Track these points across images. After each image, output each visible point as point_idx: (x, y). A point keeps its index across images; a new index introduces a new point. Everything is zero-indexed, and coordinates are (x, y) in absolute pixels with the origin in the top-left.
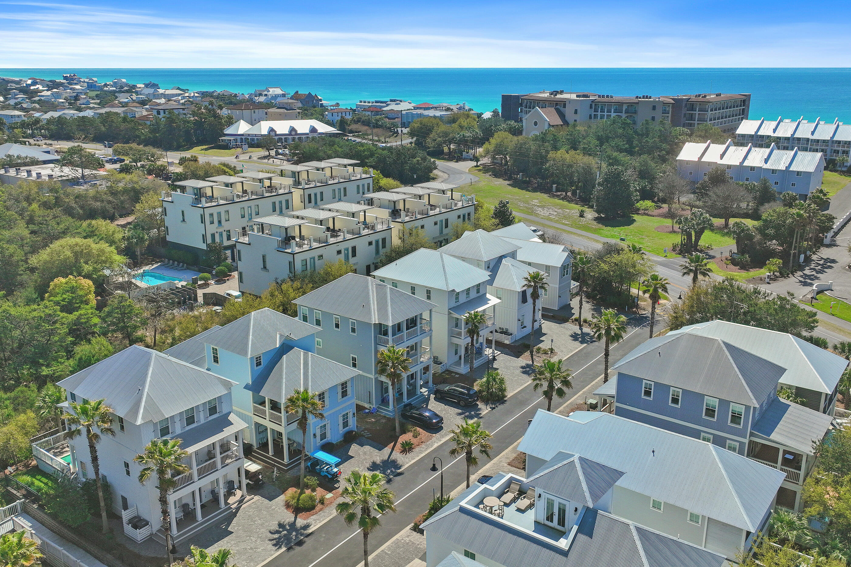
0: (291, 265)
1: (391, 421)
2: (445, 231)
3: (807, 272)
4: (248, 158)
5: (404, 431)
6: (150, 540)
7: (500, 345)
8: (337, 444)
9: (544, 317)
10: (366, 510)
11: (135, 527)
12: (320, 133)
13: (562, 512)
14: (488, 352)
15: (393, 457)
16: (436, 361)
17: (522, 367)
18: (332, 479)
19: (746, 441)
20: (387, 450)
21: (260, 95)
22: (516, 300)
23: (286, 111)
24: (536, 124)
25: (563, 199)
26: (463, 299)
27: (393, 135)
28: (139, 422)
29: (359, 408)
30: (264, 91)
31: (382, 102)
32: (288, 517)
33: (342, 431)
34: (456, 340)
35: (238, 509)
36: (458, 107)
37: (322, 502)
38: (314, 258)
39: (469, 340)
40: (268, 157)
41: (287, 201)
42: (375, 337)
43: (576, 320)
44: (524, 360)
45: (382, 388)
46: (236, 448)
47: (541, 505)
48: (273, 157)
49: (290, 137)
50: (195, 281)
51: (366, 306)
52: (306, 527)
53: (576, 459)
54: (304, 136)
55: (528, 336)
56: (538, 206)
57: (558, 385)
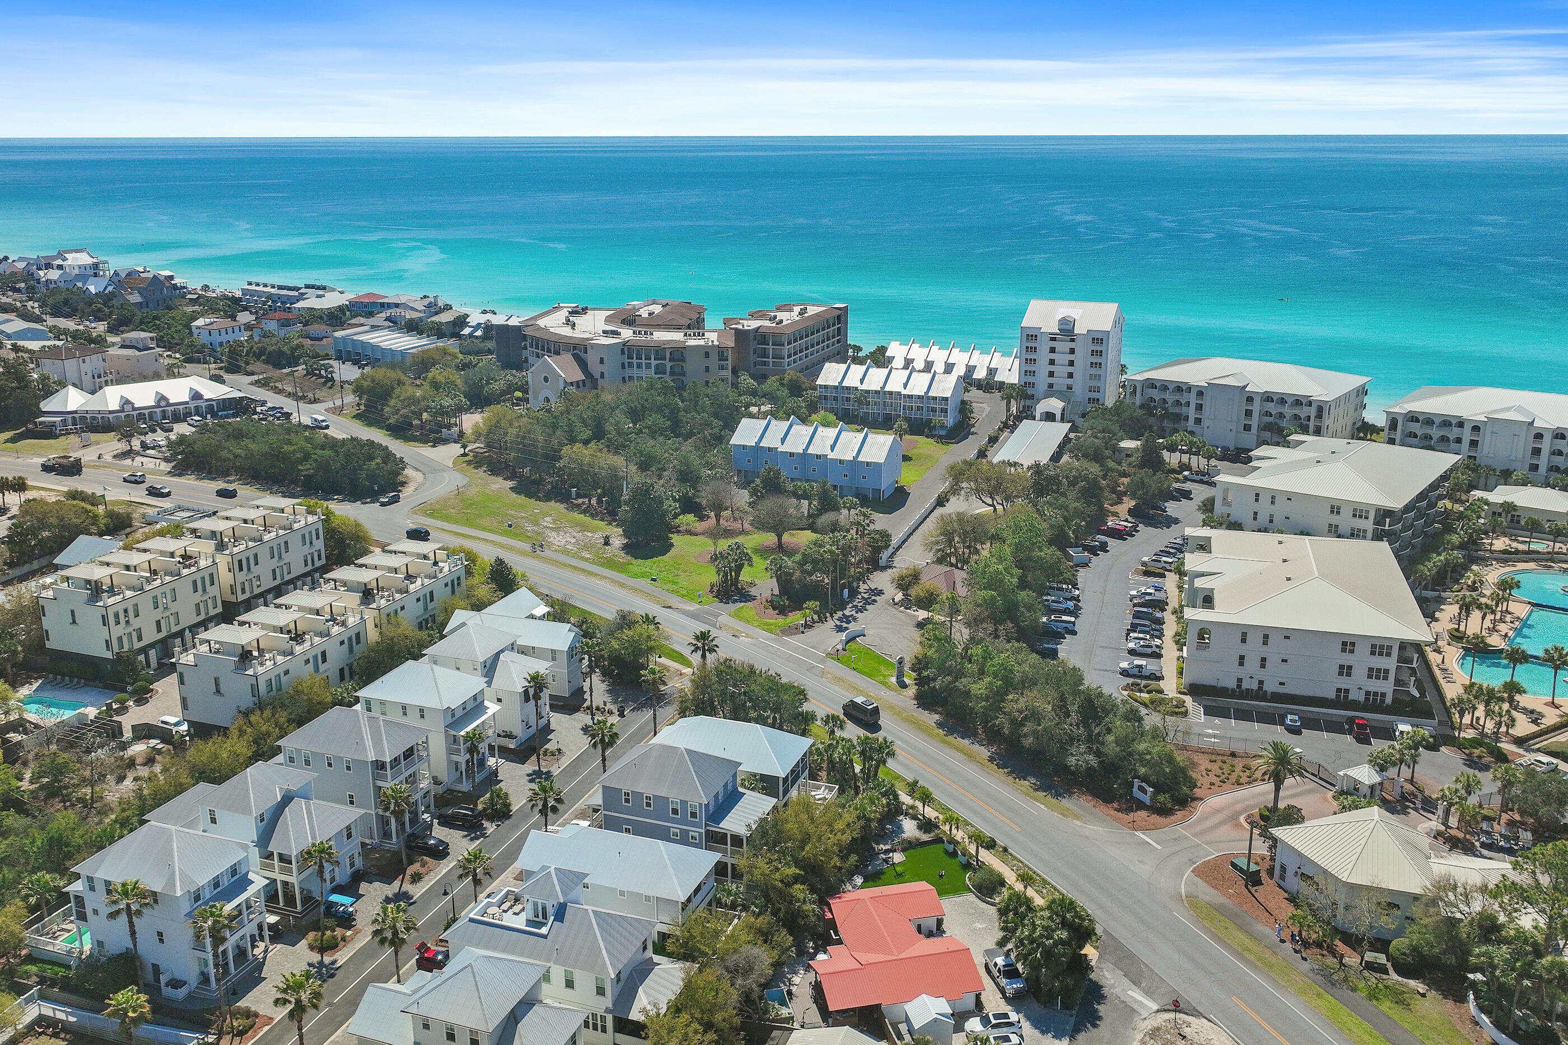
0: (254, 688)
1: (397, 854)
2: (430, 606)
3: (847, 612)
4: (95, 457)
5: (411, 862)
6: (190, 996)
7: (505, 752)
8: (346, 885)
9: (553, 708)
10: (395, 933)
11: (175, 987)
12: (207, 400)
13: (544, 909)
14: (491, 762)
15: (403, 889)
16: (436, 781)
17: (528, 775)
18: (349, 918)
19: (703, 831)
20: (397, 883)
21: (48, 266)
22: (518, 701)
23: (137, 353)
24: (546, 380)
25: (584, 512)
26: (459, 714)
27: (325, 383)
28: (179, 893)
29: (363, 845)
30: (55, 258)
31: (290, 289)
32: (316, 957)
33: (349, 871)
34: (455, 758)
35: (265, 958)
36: (426, 302)
37: (344, 939)
38: (279, 675)
39: (468, 756)
40: (129, 454)
41: (211, 575)
42: (373, 773)
43: (588, 708)
44: (530, 767)
45: (384, 822)
46: (260, 904)
47: (529, 907)
48: (138, 453)
49: (158, 410)
50: (109, 706)
51: (360, 743)
52: (334, 962)
53: (552, 870)
54: (181, 407)
55: (532, 738)
56: (552, 529)
57: (551, 803)
